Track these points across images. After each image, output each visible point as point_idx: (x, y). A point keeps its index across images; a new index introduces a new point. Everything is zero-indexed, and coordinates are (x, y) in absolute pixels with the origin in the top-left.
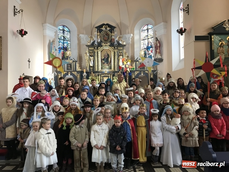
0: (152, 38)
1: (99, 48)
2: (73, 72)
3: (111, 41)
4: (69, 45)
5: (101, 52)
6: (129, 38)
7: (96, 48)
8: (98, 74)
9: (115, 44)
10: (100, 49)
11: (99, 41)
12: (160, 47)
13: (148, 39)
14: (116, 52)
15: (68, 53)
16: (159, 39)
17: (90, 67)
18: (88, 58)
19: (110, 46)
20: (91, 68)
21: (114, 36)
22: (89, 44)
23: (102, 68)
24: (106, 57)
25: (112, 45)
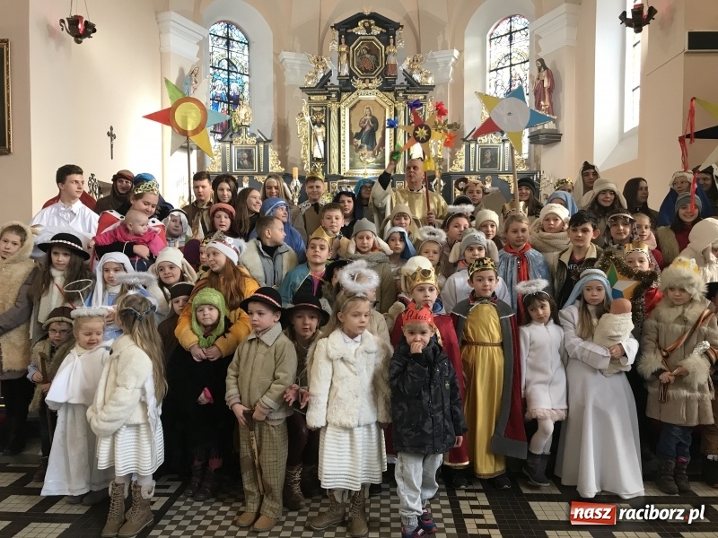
0: (525, 62)
1: (344, 96)
2: (256, 177)
3: (384, 74)
4: (247, 87)
5: (351, 109)
6: (446, 63)
7: (334, 96)
8: (339, 183)
9: (398, 82)
10: (348, 99)
11: (345, 72)
12: (551, 90)
13: (511, 65)
14: (402, 109)
15: (242, 112)
16: (548, 65)
17: (314, 160)
18: (308, 131)
19: (381, 89)
20: (319, 165)
21: (394, 54)
22: (310, 83)
23: (352, 166)
24: (368, 129)
25: (387, 86)
